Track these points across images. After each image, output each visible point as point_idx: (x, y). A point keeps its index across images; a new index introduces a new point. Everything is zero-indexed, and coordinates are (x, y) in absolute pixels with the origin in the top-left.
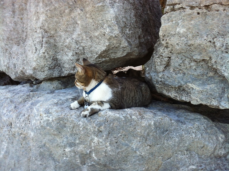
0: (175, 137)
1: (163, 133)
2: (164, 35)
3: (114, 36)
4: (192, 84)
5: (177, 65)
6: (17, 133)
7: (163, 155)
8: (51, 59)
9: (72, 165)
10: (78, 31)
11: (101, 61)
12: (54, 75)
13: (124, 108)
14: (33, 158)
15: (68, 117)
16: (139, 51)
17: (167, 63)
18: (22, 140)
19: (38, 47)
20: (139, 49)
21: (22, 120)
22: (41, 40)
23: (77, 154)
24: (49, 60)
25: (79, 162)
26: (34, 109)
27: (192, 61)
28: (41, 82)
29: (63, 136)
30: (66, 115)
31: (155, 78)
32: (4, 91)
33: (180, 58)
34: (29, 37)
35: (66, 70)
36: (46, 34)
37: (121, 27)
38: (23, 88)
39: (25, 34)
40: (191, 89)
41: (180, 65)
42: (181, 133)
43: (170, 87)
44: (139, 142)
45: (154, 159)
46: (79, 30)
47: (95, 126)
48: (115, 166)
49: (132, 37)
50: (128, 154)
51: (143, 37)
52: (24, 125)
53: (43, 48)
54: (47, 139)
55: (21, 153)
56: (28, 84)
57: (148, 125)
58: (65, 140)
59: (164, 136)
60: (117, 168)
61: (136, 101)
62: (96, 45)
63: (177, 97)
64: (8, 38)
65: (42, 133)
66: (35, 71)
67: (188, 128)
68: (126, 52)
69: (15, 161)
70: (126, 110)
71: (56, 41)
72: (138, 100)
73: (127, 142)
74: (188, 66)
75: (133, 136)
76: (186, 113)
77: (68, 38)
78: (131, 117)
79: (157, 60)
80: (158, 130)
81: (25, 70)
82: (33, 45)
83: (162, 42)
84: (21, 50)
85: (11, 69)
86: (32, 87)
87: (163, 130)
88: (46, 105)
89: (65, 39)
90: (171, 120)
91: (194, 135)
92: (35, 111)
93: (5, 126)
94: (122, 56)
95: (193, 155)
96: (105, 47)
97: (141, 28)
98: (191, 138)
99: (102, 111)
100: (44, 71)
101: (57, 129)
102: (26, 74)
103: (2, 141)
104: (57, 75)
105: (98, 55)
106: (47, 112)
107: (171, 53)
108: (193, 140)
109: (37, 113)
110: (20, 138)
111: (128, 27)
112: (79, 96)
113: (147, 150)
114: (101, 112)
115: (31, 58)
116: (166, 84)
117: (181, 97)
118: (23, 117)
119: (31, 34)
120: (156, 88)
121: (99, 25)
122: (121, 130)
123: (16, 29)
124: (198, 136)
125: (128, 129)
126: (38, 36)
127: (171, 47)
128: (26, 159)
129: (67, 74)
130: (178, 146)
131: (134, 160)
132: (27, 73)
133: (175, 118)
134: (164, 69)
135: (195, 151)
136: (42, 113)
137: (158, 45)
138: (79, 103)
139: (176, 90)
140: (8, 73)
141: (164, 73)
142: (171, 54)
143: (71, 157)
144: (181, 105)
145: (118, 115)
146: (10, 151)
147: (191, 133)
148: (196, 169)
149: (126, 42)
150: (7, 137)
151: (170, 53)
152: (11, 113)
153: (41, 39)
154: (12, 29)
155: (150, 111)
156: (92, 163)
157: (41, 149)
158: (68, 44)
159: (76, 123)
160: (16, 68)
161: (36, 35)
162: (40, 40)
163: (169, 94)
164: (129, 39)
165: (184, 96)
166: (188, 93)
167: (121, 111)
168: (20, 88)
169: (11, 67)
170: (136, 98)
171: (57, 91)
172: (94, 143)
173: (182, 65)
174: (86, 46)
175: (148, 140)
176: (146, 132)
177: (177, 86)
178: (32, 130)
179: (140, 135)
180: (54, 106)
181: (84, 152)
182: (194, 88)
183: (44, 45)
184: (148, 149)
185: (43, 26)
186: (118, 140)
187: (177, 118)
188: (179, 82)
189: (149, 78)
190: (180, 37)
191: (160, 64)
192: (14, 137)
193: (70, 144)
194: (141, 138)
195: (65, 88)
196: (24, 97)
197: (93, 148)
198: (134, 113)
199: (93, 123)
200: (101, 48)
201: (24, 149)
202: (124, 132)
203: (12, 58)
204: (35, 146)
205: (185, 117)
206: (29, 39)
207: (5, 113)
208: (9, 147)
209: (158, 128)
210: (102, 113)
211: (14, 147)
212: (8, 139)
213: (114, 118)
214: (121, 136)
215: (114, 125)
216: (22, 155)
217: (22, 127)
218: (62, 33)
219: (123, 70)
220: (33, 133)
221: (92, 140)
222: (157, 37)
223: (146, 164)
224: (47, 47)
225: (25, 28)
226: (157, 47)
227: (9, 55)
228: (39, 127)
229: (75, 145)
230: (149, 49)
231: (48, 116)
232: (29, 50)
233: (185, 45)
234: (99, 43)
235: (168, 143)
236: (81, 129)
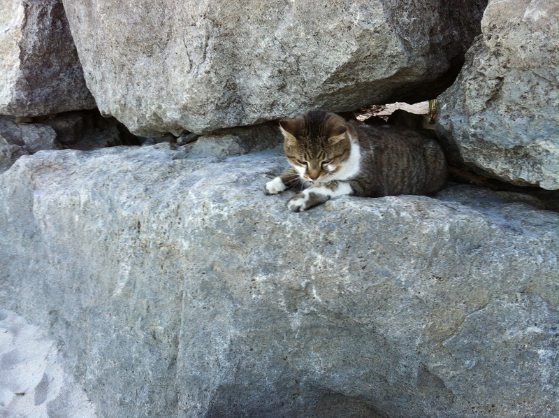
0: (496, 262)
1: (469, 251)
2: (492, 25)
3: (372, 29)
4: (548, 142)
5: (516, 96)
6: (151, 243)
7: (468, 300)
8: (223, 86)
9: (268, 310)
10: (289, 19)
11: (335, 90)
12: (227, 122)
13: (383, 195)
14: (189, 295)
15: (262, 209)
16: (427, 64)
17: (494, 91)
18: (163, 259)
19: (197, 58)
20: (428, 60)
21: (163, 215)
22: (204, 43)
23: (280, 288)
24: (218, 88)
25: (285, 305)
26: (190, 193)
27: (555, 87)
28: (195, 139)
29: (250, 249)
30: (257, 206)
31: (460, 128)
32: (116, 156)
33: (526, 80)
34: (176, 37)
35: (254, 112)
36: (215, 29)
37: (391, 9)
38: (156, 152)
39: (167, 30)
40: (545, 154)
41: (525, 98)
42: (512, 253)
43: (495, 148)
44: (414, 268)
45: (447, 307)
46: (291, 18)
47: (318, 230)
48: (360, 318)
49: (413, 31)
50: (388, 292)
51: (440, 31)
52: (167, 226)
53: (206, 62)
54: (216, 255)
55: (161, 284)
56: (167, 144)
57: (435, 231)
58: (255, 258)
59: (471, 259)
60: (365, 322)
61: (412, 179)
62: (328, 53)
63: (508, 171)
64: (128, 40)
65: (206, 242)
66: (186, 113)
67: (528, 242)
68: (396, 66)
69: (148, 302)
70: (388, 198)
71: (236, 44)
72: (415, 179)
73: (386, 267)
74: (543, 99)
75: (402, 256)
76: (525, 210)
77: (263, 38)
78: (398, 213)
79: (470, 84)
80: (458, 244)
81: (162, 110)
82: (185, 54)
83: (486, 41)
84: (154, 67)
85: (131, 109)
86: (175, 149)
87: (471, 245)
88: (216, 185)
89: (257, 41)
90: (490, 224)
91: (540, 259)
92: (192, 196)
93: (126, 230)
94: (387, 76)
95: (537, 304)
96: (349, 57)
97: (436, 11)
98: (532, 264)
99: (334, 199)
100: (204, 114)
101: (239, 234)
102: (164, 120)
103: (118, 261)
104: (232, 122)
105: (329, 75)
106: (218, 198)
107: (505, 67)
108: (537, 270)
109: (196, 202)
110: (160, 253)
111: (407, 9)
112: (282, 169)
113: (432, 286)
114: (331, 201)
115: (179, 84)
116: (487, 142)
117: (518, 173)
118: (166, 209)
119: (180, 31)
120: (461, 152)
121: (338, 7)
122: (375, 242)
123: (147, 19)
124: (550, 262)
125: (391, 240)
126: (198, 33)
127: (506, 53)
128: (172, 298)
129: (254, 121)
130: (503, 282)
131: (401, 306)
132: (166, 117)
133: (499, 220)
134: (485, 107)
135: (542, 296)
136: (207, 201)
137: (476, 50)
138: (284, 181)
139: (509, 155)
140: (121, 118)
141: (483, 117)
142: (504, 70)
143: (267, 293)
144: (516, 194)
145: (369, 209)
146: (137, 282)
147: (533, 254)
148: (542, 334)
149: (400, 43)
150: (131, 253)
151: (502, 69)
152: (138, 201)
153: (204, 40)
154: (139, 20)
155: (441, 202)
156: (312, 308)
157: (204, 275)
158: (262, 51)
159: (279, 223)
160: (143, 106)
161: (193, 32)
162: (202, 43)
163: (491, 166)
164: (408, 36)
165: (526, 169)
166: (535, 163)
167: (376, 202)
168: (149, 151)
169: (130, 105)
170: (411, 172)
171: (230, 159)
172: (316, 266)
173: (530, 95)
174: (303, 55)
175: (433, 265)
176: (431, 248)
177: (511, 147)
178: (186, 237)
179: (416, 253)
180: (231, 187)
181: (295, 285)
182: (552, 151)
183: (208, 55)
184: (433, 284)
185: (212, 12)
186: (368, 263)
187: (504, 221)
188: (517, 137)
189: (447, 127)
190: (530, 30)
191: (476, 95)
192: (144, 252)
193: (266, 266)
194: (420, 261)
195: (247, 153)
196: (163, 169)
197: (313, 277)
198: (406, 205)
199: (315, 223)
200: (339, 57)
201: (167, 277)
202: (382, 247)
203: (133, 84)
204: (192, 269)
205: (523, 218)
206: (175, 42)
207: (124, 203)
208: (134, 273)
209: (458, 240)
210: (334, 203)
211: (146, 272)
212: (133, 256)
213: (361, 216)
214: (374, 253)
215: (360, 229)
216: (164, 288)
217: (163, 230)
218: (251, 27)
219: (379, 114)
220: (188, 242)
221: (312, 259)
222: (475, 30)
223: (428, 316)
224: (214, 58)
225: (167, 18)
226: (474, 54)
227: (128, 78)
228: (201, 229)
229: (275, 270)
230: (452, 58)
231: (219, 207)
232: (175, 67)
233: (541, 50)
234: (336, 48)
235: (479, 275)
236: (289, 236)
